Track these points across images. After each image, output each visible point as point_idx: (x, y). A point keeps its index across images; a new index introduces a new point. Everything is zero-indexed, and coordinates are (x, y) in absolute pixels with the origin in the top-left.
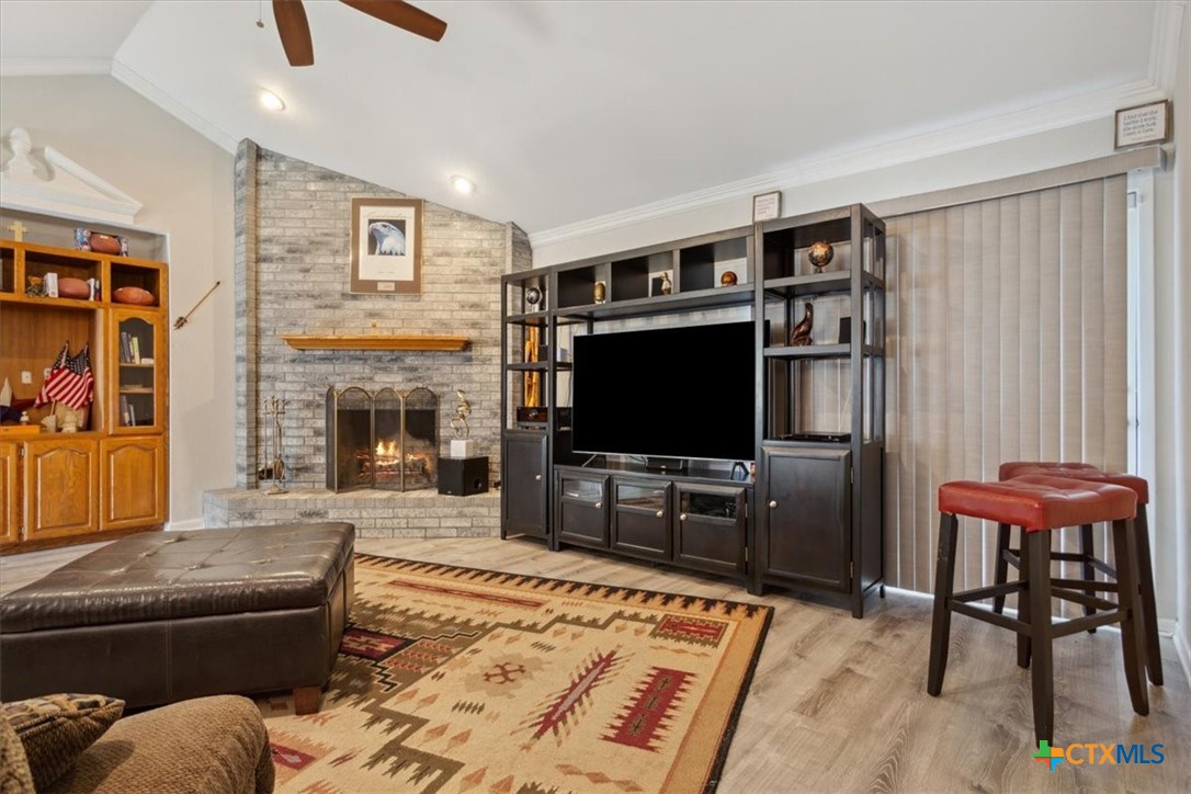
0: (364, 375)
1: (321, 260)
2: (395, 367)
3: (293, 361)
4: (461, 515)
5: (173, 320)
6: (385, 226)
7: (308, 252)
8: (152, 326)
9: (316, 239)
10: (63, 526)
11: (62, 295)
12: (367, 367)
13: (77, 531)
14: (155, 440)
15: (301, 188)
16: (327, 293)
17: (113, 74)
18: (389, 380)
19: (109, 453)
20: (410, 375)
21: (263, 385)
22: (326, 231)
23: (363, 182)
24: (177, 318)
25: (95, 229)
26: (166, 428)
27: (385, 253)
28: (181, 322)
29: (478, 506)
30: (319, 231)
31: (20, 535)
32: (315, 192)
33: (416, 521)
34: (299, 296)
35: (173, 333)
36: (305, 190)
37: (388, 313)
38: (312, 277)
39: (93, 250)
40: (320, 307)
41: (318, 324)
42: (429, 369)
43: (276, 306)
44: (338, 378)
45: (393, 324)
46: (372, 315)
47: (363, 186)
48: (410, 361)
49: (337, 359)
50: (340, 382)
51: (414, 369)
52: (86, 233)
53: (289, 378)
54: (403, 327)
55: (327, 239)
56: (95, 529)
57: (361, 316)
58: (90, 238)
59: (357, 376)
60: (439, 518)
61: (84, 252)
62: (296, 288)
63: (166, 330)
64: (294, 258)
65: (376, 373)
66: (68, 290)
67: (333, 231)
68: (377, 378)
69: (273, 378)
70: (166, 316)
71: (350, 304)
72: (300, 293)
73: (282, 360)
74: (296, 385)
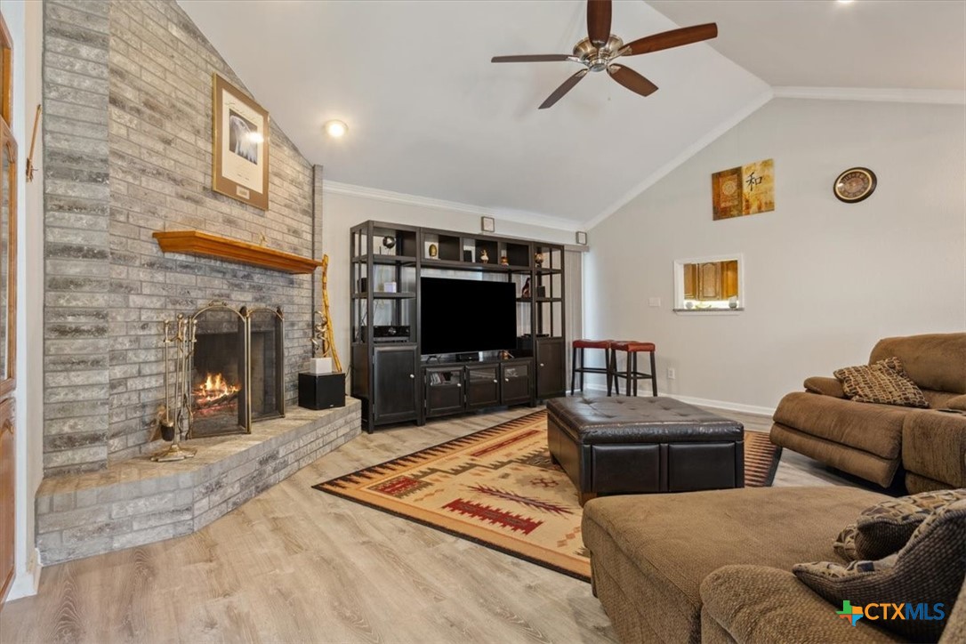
1: (183, 135)
2: (247, 285)
3: (151, 265)
6: (242, 123)
7: (168, 116)
9: (177, 105)
12: (225, 282)
16: (189, 181)
18: (243, 299)
22: (187, 99)
23: (223, 61)
27: (242, 155)
28: (30, 169)
30: (180, 95)
32: (176, 39)
34: (160, 174)
36: (167, 30)
37: (240, 223)
38: (173, 153)
40: (182, 197)
41: (178, 219)
42: (269, 288)
45: (245, 235)
47: (223, 65)
48: (257, 278)
49: (199, 268)
50: (202, 298)
51: (260, 288)
53: (146, 291)
55: (189, 109)
62: (155, 160)
64: (152, 117)
65: (232, 289)
67: (194, 102)
68: (234, 296)
71: (211, 202)
72: (161, 170)
73: (137, 263)
74: (155, 299)
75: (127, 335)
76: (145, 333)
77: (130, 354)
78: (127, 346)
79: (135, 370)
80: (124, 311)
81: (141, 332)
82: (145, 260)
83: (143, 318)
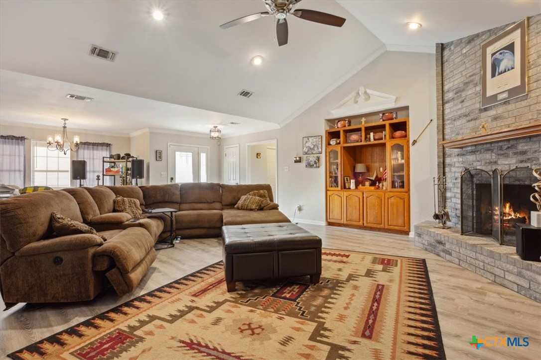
0: (492, 160)
1: (470, 92)
2: (510, 152)
3: (458, 155)
4: (519, 274)
5: (411, 142)
6: (501, 54)
7: (463, 90)
8: (403, 146)
9: (467, 81)
10: (374, 224)
11: (375, 139)
12: (493, 154)
13: (379, 226)
14: (404, 195)
15: (460, 54)
16: (472, 112)
17: (388, 49)
18: (507, 163)
19: (388, 198)
20: (521, 158)
21: (447, 169)
22: (471, 74)
23: (489, 31)
24: (413, 141)
25: (383, 113)
26: (409, 190)
27: (501, 73)
28: (415, 142)
29: (534, 272)
30: (468, 76)
31: (363, 224)
32: (465, 53)
33: (489, 267)
34: (460, 117)
35: (411, 148)
36: (462, 54)
37: (506, 114)
38: (466, 104)
39: (383, 121)
40: (469, 121)
41: (468, 131)
42: (535, 152)
43: (451, 126)
44: (479, 163)
45: (509, 121)
46: (495, 118)
47: (489, 33)
48: (522, 147)
49: (477, 151)
50: (479, 166)
51: (524, 153)
52: (381, 115)
53: (456, 165)
54: (516, 122)
55: (472, 78)
56: (384, 227)
57: (490, 120)
58: (382, 117)
59: (488, 161)
60: (504, 271)
61: (381, 122)
62: (459, 113)
63: (408, 147)
64: (458, 96)
65: (499, 158)
66: (376, 137)
67: (474, 72)
68: (499, 162)
69: (450, 165)
70: (408, 141)
71: (484, 115)
72: (460, 115)
73: (454, 155)
74: (459, 169)
75: (451, 182)
76: (457, 181)
77: (452, 188)
78: (451, 186)
79: (453, 195)
80: (450, 173)
81: (455, 181)
82: (456, 154)
83: (456, 175)
